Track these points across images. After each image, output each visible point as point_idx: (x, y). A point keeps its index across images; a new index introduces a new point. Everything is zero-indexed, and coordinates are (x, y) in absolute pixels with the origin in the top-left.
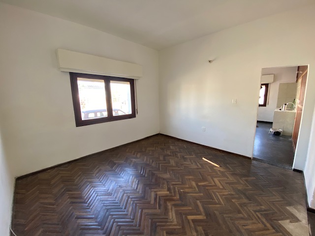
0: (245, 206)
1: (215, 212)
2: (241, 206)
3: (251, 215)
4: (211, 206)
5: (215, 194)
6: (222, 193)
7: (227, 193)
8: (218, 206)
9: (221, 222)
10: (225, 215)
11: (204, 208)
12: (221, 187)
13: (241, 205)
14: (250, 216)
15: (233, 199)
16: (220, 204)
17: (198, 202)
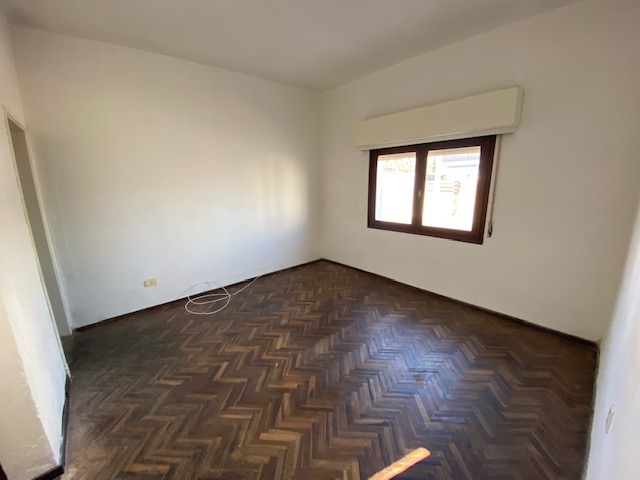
0: (194, 457)
1: (214, 396)
2: (199, 447)
3: (175, 453)
4: (229, 394)
5: (249, 412)
6: (246, 426)
7: (242, 439)
8: (223, 406)
9: (197, 396)
10: (202, 406)
11: (230, 384)
12: (264, 436)
13: (202, 448)
14: (174, 448)
15: (222, 441)
16: (225, 410)
17: (245, 380)
